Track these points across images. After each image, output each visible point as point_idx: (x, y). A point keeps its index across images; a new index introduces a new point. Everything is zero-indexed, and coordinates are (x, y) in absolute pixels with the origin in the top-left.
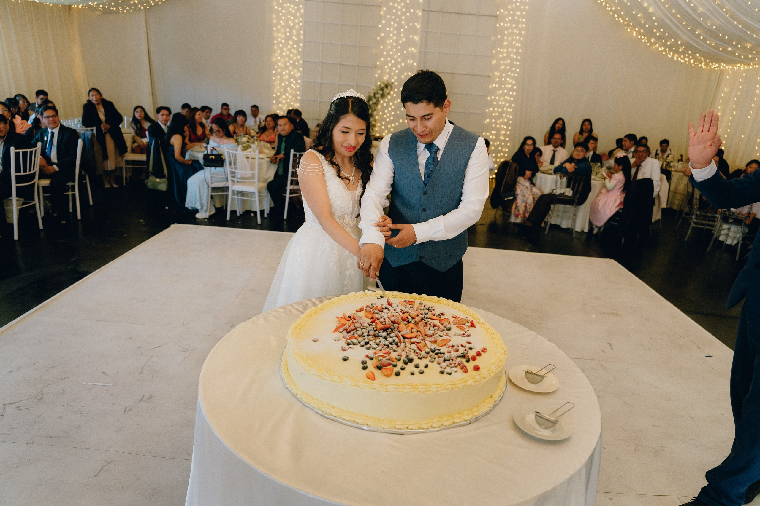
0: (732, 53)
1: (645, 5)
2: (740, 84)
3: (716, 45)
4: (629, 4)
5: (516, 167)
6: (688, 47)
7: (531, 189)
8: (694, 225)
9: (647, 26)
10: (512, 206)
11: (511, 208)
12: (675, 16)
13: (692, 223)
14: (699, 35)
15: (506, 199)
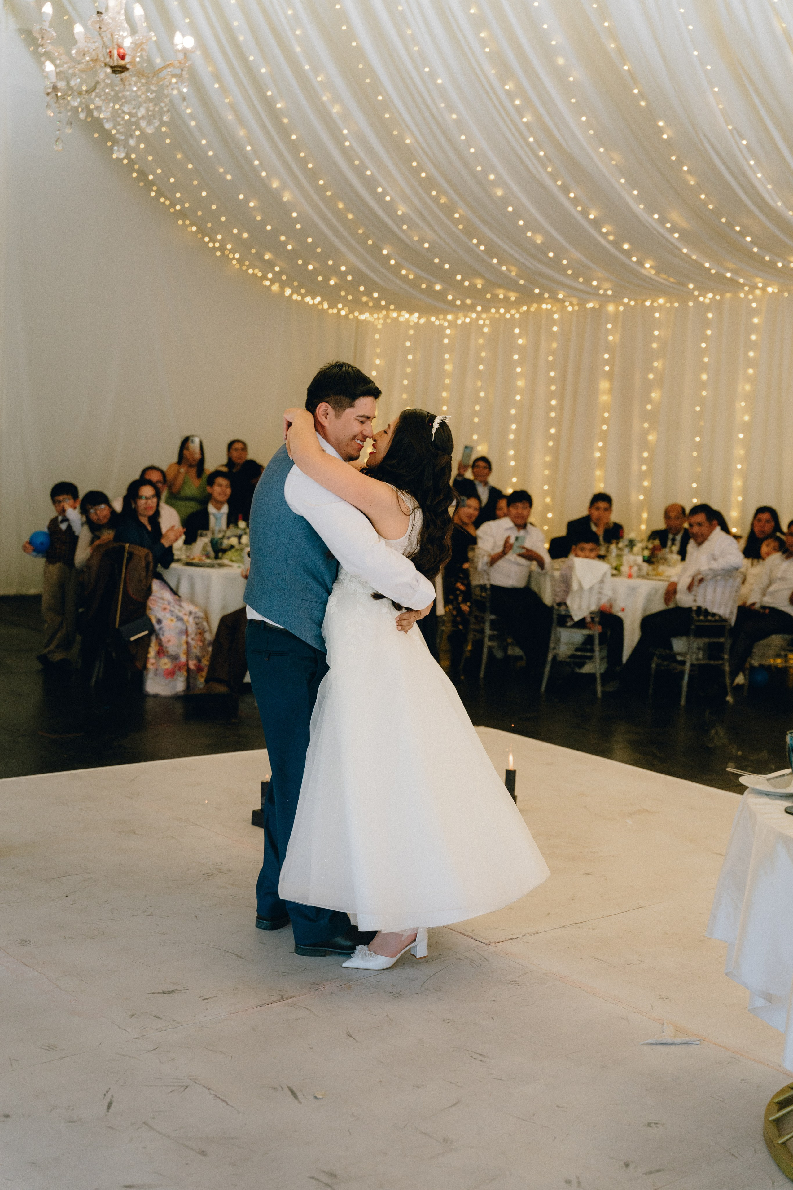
0: (441, 295)
1: (275, 184)
2: (408, 350)
3: (417, 276)
4: (229, 177)
5: (147, 556)
6: (360, 278)
7: (181, 606)
8: (490, 644)
9: (269, 228)
10: (147, 652)
11: (146, 659)
12: (340, 216)
13: (486, 639)
14: (389, 257)
15: (133, 639)
